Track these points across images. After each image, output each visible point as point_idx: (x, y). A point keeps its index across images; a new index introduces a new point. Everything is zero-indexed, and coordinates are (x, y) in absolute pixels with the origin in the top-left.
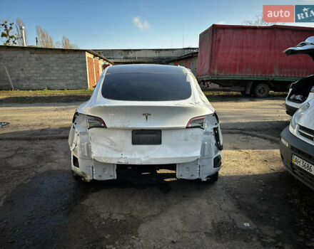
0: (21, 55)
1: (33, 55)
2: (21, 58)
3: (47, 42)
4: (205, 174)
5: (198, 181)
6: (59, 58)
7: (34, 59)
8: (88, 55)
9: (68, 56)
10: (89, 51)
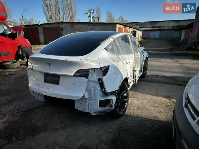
0: (84, 27)
1: (89, 27)
2: (83, 28)
3: (111, 19)
4: (93, 110)
5: (88, 114)
6: (102, 28)
7: (89, 29)
8: (118, 26)
9: (107, 27)
10: (118, 23)
